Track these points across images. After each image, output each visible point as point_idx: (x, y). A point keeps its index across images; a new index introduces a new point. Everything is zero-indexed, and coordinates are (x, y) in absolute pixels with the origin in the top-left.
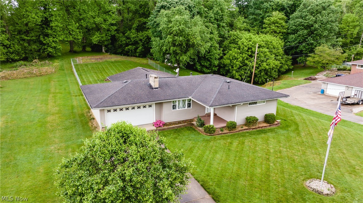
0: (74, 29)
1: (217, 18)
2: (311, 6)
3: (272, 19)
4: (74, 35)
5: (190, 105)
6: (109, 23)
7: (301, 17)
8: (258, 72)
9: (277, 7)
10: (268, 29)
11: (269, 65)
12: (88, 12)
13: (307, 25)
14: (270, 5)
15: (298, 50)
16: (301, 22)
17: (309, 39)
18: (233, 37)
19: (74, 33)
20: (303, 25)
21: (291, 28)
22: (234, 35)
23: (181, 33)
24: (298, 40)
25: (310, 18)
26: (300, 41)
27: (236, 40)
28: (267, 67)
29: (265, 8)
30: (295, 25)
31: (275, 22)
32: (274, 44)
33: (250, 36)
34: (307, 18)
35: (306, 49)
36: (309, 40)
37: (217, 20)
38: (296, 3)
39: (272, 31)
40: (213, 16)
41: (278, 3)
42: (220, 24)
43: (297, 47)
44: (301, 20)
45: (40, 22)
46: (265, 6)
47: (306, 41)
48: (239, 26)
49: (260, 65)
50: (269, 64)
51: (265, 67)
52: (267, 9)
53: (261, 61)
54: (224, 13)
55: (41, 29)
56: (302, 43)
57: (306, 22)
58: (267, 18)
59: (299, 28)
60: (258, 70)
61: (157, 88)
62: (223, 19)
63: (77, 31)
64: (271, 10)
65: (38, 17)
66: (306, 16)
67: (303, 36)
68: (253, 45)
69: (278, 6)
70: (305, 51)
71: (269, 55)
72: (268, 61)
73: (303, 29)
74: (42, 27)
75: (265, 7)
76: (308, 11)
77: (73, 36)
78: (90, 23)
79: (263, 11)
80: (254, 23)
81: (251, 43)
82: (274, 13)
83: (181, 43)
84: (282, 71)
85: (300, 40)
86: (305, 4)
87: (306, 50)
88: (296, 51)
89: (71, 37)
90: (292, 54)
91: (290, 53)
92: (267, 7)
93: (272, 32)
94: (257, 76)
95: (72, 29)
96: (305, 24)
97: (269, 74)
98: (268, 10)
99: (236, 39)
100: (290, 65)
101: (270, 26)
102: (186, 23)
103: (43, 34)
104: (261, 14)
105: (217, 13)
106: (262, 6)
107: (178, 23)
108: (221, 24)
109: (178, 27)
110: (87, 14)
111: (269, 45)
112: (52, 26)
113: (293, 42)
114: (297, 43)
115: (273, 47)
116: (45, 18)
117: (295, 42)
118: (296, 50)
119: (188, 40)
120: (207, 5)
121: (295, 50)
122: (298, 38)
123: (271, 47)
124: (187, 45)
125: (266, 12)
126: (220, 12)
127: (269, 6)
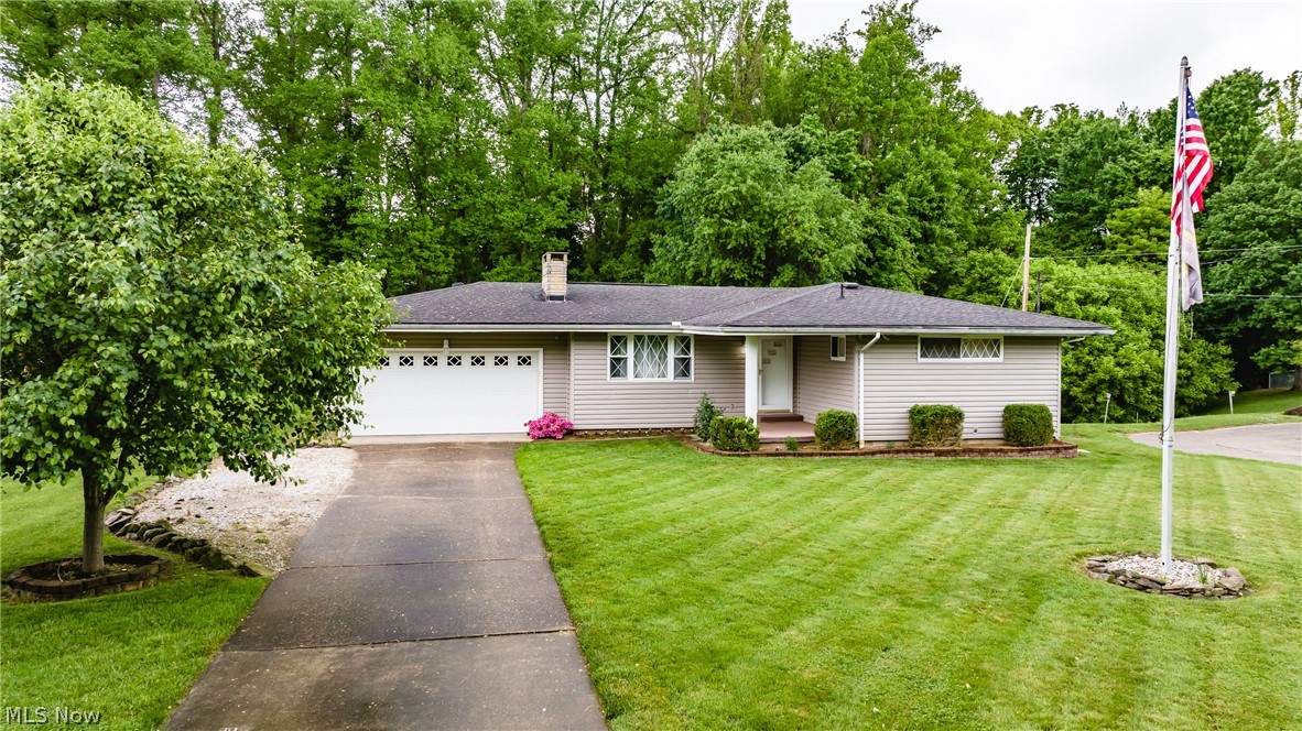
0: (427, 239)
1: (917, 207)
2: (1291, 157)
3: (1136, 213)
4: (427, 261)
5: (687, 367)
6: (544, 226)
7: (1253, 198)
8: (1083, 392)
9: (1153, 174)
10: (1122, 248)
11: (1128, 364)
12: (478, 194)
13: (1277, 225)
14: (1127, 170)
15: (1253, 320)
16: (1254, 215)
17: (1294, 272)
18: (982, 268)
19: (426, 254)
20: (1262, 226)
21: (1214, 239)
22: (985, 263)
23: (745, 206)
24: (1249, 280)
25: (1289, 197)
26: (1259, 286)
27: (993, 278)
28: (1120, 372)
29: (1107, 180)
30: (1227, 229)
31: (1148, 221)
32: (1146, 293)
33: (1046, 264)
34: (1277, 197)
35: (1288, 311)
36: (1293, 277)
37: (923, 217)
38: (1231, 161)
39: (1138, 253)
40: (902, 198)
41: (1158, 160)
42: (931, 229)
43: (1248, 309)
44: (1250, 207)
45: (318, 210)
46: (1106, 173)
47: (1284, 284)
48: (1006, 240)
49: (1091, 367)
50: (1125, 361)
51: (1108, 372)
52: (1115, 183)
53: (1096, 352)
54: (945, 194)
55: (324, 236)
56: (1265, 291)
57: (1275, 211)
58: (1118, 213)
59: (1246, 235)
60: (1085, 384)
61: (561, 298)
62: (943, 213)
63: (436, 249)
64: (1130, 184)
65: (316, 196)
66: (1274, 191)
67: (1268, 265)
68: (1057, 292)
69: (1159, 170)
70: (1284, 321)
71: (1126, 333)
72: (1122, 351)
73: (1262, 240)
74: (327, 230)
75: (1108, 176)
76: (1280, 175)
77: (423, 262)
78: (484, 225)
79: (1101, 191)
80: (1073, 237)
81: (1050, 285)
82: (1141, 192)
83: (748, 242)
84: (1189, 397)
85: (1258, 281)
86: (1265, 153)
87: (1290, 317)
88: (1244, 324)
89: (414, 265)
90: (1232, 337)
91: (1222, 334)
92: (1117, 177)
93: (1137, 259)
94: (1081, 408)
95: (419, 240)
96: (1272, 221)
97: (1132, 400)
98: (1118, 188)
99: (992, 275)
100: (1225, 380)
101: (1129, 237)
102: (765, 176)
103: (327, 252)
104: (1094, 203)
105: (920, 192)
106: (1100, 174)
107: (735, 174)
108: (937, 229)
109: (735, 185)
110: (476, 197)
111: (1127, 296)
112: (355, 226)
113: (1229, 288)
114: (1246, 292)
115: (1145, 306)
116: (338, 198)
117: (1236, 287)
118: (1246, 320)
119: (774, 235)
120: (882, 166)
121: (1241, 323)
122: (1247, 275)
123: (1132, 305)
124: (769, 251)
125: (1113, 194)
126: (932, 188)
127: (1121, 173)
